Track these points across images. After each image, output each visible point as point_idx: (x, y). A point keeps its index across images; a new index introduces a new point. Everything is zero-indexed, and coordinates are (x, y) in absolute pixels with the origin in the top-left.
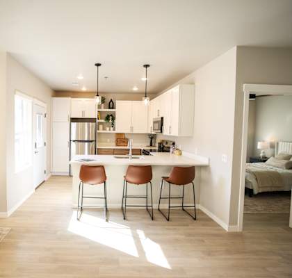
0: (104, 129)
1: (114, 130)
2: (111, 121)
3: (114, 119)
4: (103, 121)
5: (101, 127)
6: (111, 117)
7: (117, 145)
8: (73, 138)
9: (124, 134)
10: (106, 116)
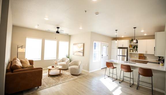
0: (133, 52)
1: (137, 52)
2: (135, 48)
3: (137, 47)
4: (132, 48)
5: (131, 51)
6: (136, 47)
7: (139, 59)
8: (118, 54)
9: (143, 54)
10: (134, 46)
